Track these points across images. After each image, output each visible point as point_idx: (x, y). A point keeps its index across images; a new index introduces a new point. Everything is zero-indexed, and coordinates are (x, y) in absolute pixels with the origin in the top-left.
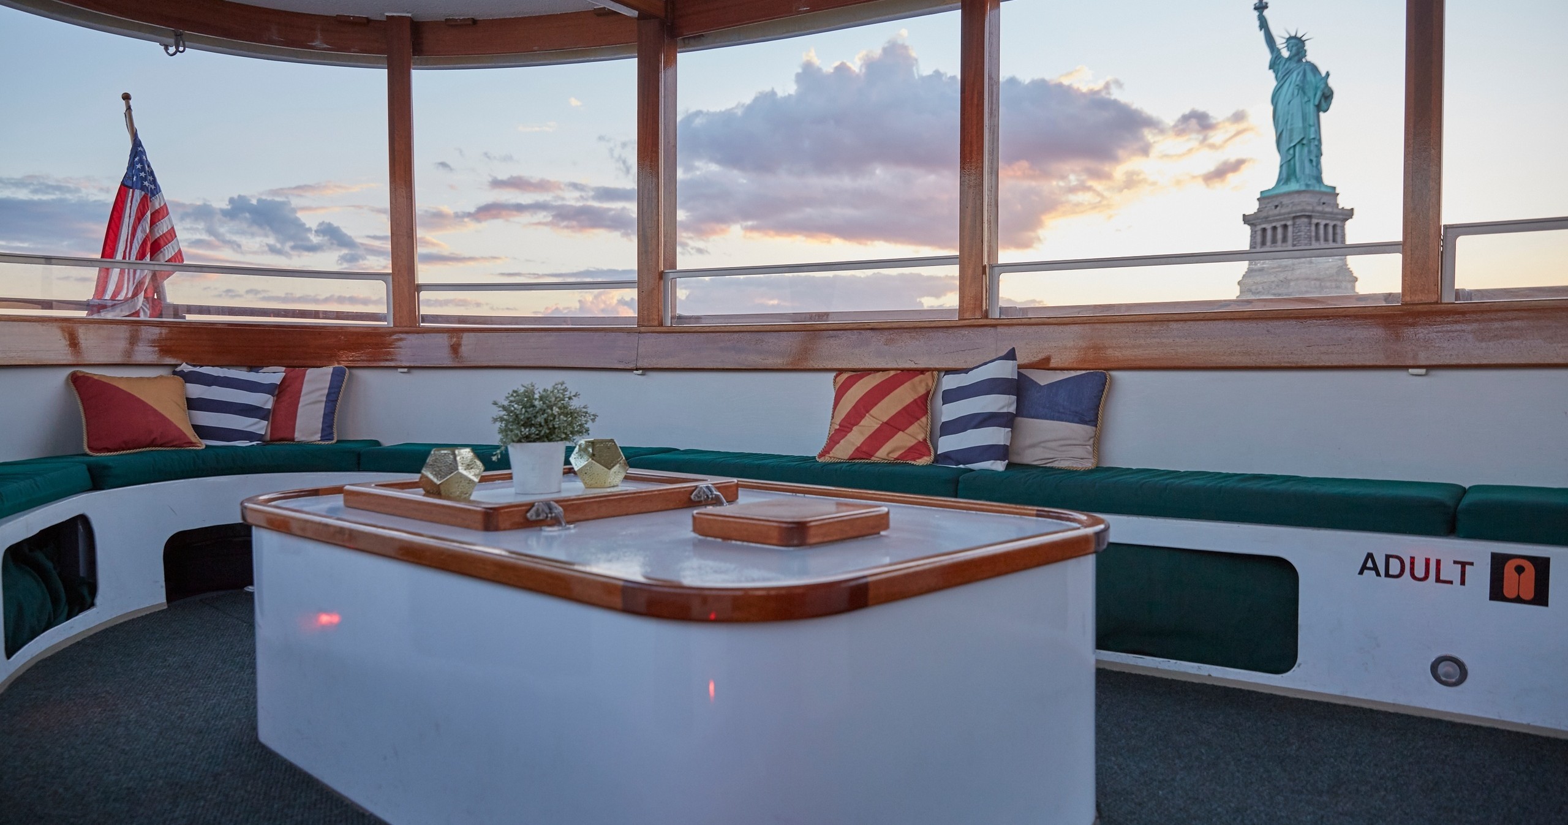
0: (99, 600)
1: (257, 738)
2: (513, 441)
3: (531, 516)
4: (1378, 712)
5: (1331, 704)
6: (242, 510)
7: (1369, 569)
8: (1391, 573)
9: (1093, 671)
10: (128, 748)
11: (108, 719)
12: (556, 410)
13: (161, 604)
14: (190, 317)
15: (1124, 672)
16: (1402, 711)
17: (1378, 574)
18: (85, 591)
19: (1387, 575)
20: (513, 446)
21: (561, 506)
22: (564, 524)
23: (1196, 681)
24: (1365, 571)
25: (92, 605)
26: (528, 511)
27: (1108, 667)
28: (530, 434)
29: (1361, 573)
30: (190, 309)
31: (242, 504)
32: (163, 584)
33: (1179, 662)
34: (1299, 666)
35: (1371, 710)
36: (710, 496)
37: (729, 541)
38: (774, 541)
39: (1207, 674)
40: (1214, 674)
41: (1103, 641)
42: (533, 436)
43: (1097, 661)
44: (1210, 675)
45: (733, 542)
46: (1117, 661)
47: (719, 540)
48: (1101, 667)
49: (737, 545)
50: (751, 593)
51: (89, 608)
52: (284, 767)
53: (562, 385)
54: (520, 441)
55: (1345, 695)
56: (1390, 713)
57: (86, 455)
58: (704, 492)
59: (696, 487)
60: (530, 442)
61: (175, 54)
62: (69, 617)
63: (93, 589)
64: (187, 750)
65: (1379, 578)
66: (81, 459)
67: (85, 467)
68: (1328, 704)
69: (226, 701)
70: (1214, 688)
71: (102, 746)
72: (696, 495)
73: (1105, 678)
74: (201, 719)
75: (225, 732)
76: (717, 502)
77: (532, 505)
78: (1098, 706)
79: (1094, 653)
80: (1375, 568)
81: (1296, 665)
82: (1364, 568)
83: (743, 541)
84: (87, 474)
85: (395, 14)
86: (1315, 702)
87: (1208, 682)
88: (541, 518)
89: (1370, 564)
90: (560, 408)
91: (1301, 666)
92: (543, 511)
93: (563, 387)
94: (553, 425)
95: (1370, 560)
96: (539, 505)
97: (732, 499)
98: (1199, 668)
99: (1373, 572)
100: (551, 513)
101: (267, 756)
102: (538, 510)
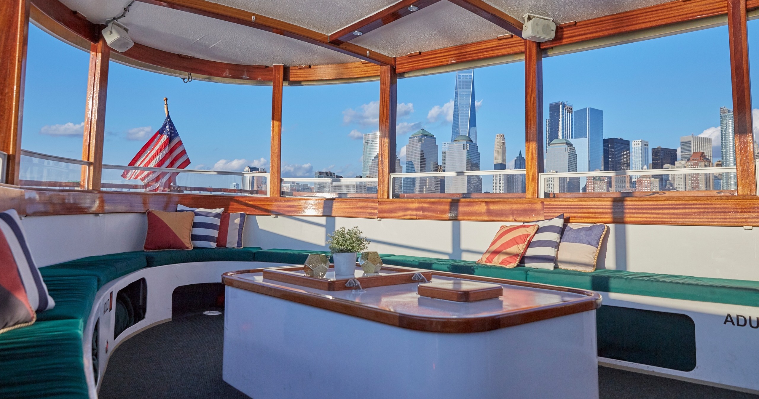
0: (147, 315)
1: (222, 379)
2: (336, 252)
3: (347, 285)
4: (738, 392)
5: (715, 387)
6: (222, 279)
7: (729, 321)
8: (740, 324)
9: (597, 367)
10: (170, 381)
11: (158, 368)
12: (354, 239)
13: (169, 319)
14: (185, 192)
15: (611, 368)
16: (749, 392)
17: (734, 324)
18: (141, 311)
19: (738, 325)
20: (336, 254)
21: (359, 281)
22: (361, 289)
23: (647, 374)
24: (727, 323)
25: (144, 318)
26: (346, 283)
27: (603, 365)
28: (343, 249)
29: (725, 323)
30: (186, 188)
31: (222, 276)
32: (171, 309)
33: (638, 364)
34: (697, 368)
35: (735, 391)
36: (420, 278)
37: (434, 299)
38: (455, 299)
39: (652, 370)
40: (655, 371)
41: (600, 353)
42: (344, 250)
43: (599, 362)
44: (653, 371)
45: (436, 299)
46: (608, 362)
47: (430, 298)
48: (600, 365)
49: (437, 300)
50: (450, 320)
51: (142, 319)
52: (236, 392)
53: (357, 228)
54: (339, 252)
55: (721, 383)
56: (744, 393)
57: (143, 251)
58: (418, 276)
59: (414, 274)
60: (343, 252)
61: (187, 82)
62: (134, 323)
63: (144, 310)
64: (194, 383)
65: (734, 326)
66: (143, 253)
67: (145, 257)
68: (713, 387)
69: (206, 363)
70: (655, 377)
71: (159, 380)
72: (414, 277)
73: (602, 369)
74: (197, 370)
75: (208, 376)
76: (423, 281)
77: (348, 280)
78: (600, 383)
79: (597, 358)
80: (732, 321)
81: (696, 368)
82: (726, 321)
83: (440, 299)
84: (145, 260)
85: (277, 64)
86: (706, 386)
87: (653, 375)
88: (351, 286)
89: (729, 319)
90: (356, 238)
91: (698, 368)
92: (352, 283)
93: (357, 229)
94: (353, 245)
95: (729, 317)
96: (350, 281)
97: (429, 280)
98: (648, 367)
99: (731, 323)
100: (356, 284)
101: (228, 386)
102: (350, 282)
